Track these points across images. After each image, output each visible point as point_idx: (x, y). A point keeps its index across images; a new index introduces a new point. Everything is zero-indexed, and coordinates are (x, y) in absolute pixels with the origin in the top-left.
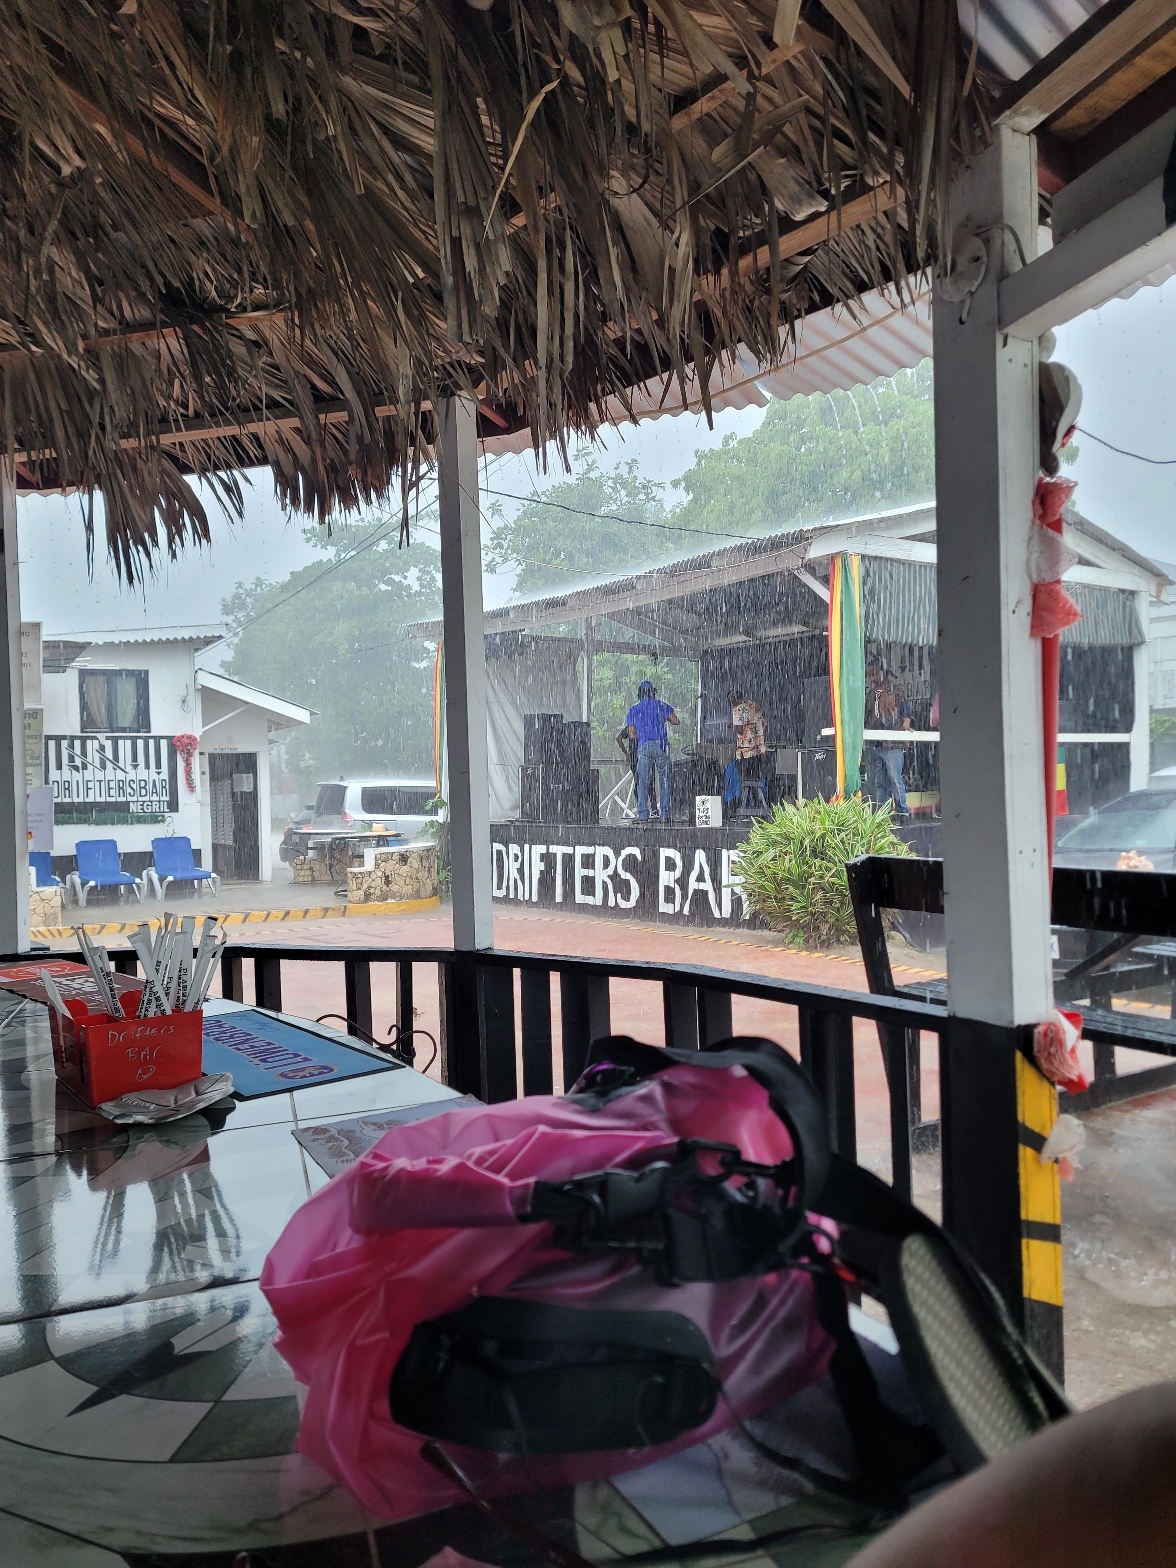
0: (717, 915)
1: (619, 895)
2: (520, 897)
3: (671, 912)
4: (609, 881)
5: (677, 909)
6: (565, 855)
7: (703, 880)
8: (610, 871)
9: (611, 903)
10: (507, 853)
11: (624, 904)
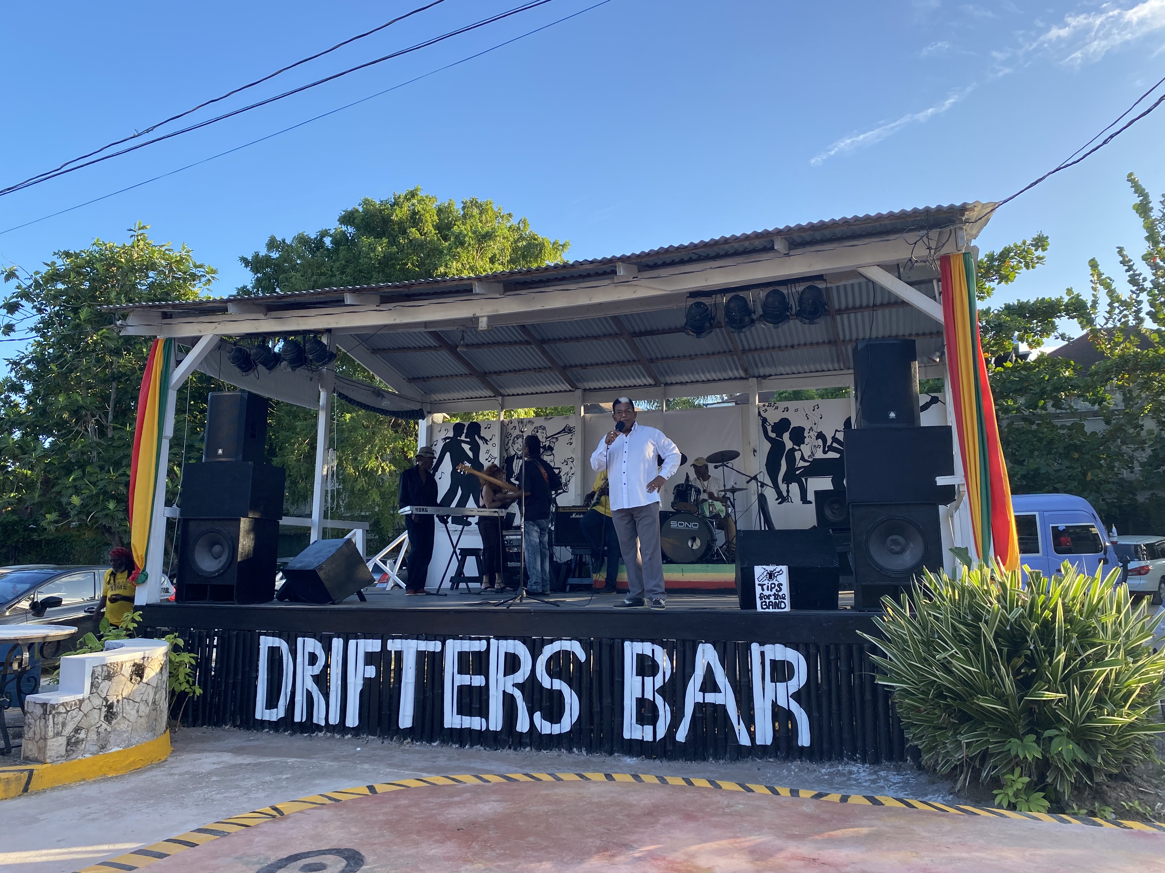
0: (744, 740)
1: (537, 715)
2: (319, 718)
3: (649, 738)
4: (518, 694)
5: (661, 733)
6: (421, 655)
7: (715, 689)
8: (521, 676)
9: (522, 725)
10: (294, 652)
11: (545, 728)
